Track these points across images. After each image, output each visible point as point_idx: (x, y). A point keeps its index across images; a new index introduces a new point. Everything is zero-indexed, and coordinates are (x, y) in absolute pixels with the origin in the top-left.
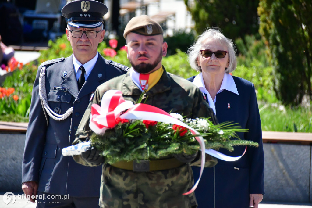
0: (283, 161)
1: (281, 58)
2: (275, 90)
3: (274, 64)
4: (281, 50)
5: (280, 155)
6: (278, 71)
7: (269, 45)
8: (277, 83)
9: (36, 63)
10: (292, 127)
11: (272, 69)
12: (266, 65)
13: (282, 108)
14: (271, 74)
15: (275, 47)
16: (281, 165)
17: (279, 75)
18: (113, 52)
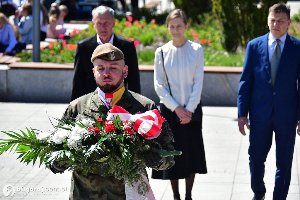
0: (229, 83)
1: (225, 25)
2: (222, 43)
3: (221, 29)
4: (225, 20)
5: (227, 80)
6: (224, 33)
7: (219, 18)
8: (224, 40)
9: (87, 30)
10: (233, 63)
11: (220, 32)
12: (216, 29)
13: (226, 53)
14: (219, 34)
15: (222, 20)
16: (228, 85)
17: (224, 35)
18: (130, 24)
